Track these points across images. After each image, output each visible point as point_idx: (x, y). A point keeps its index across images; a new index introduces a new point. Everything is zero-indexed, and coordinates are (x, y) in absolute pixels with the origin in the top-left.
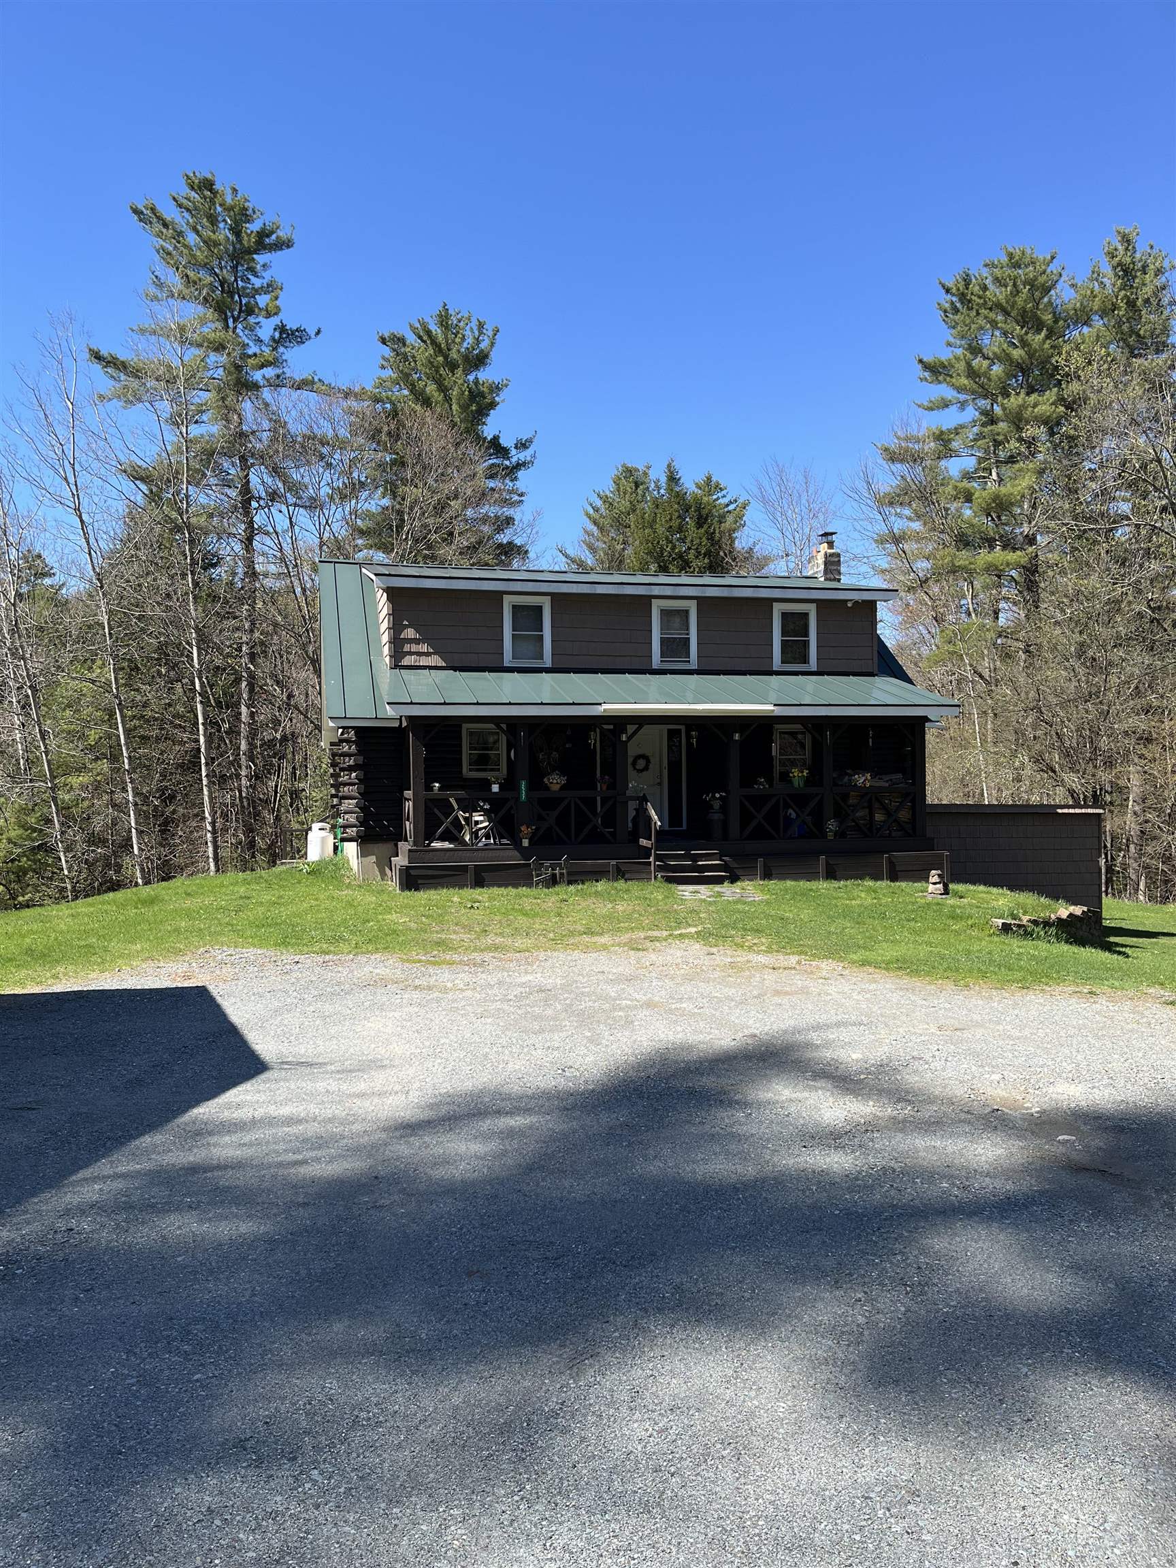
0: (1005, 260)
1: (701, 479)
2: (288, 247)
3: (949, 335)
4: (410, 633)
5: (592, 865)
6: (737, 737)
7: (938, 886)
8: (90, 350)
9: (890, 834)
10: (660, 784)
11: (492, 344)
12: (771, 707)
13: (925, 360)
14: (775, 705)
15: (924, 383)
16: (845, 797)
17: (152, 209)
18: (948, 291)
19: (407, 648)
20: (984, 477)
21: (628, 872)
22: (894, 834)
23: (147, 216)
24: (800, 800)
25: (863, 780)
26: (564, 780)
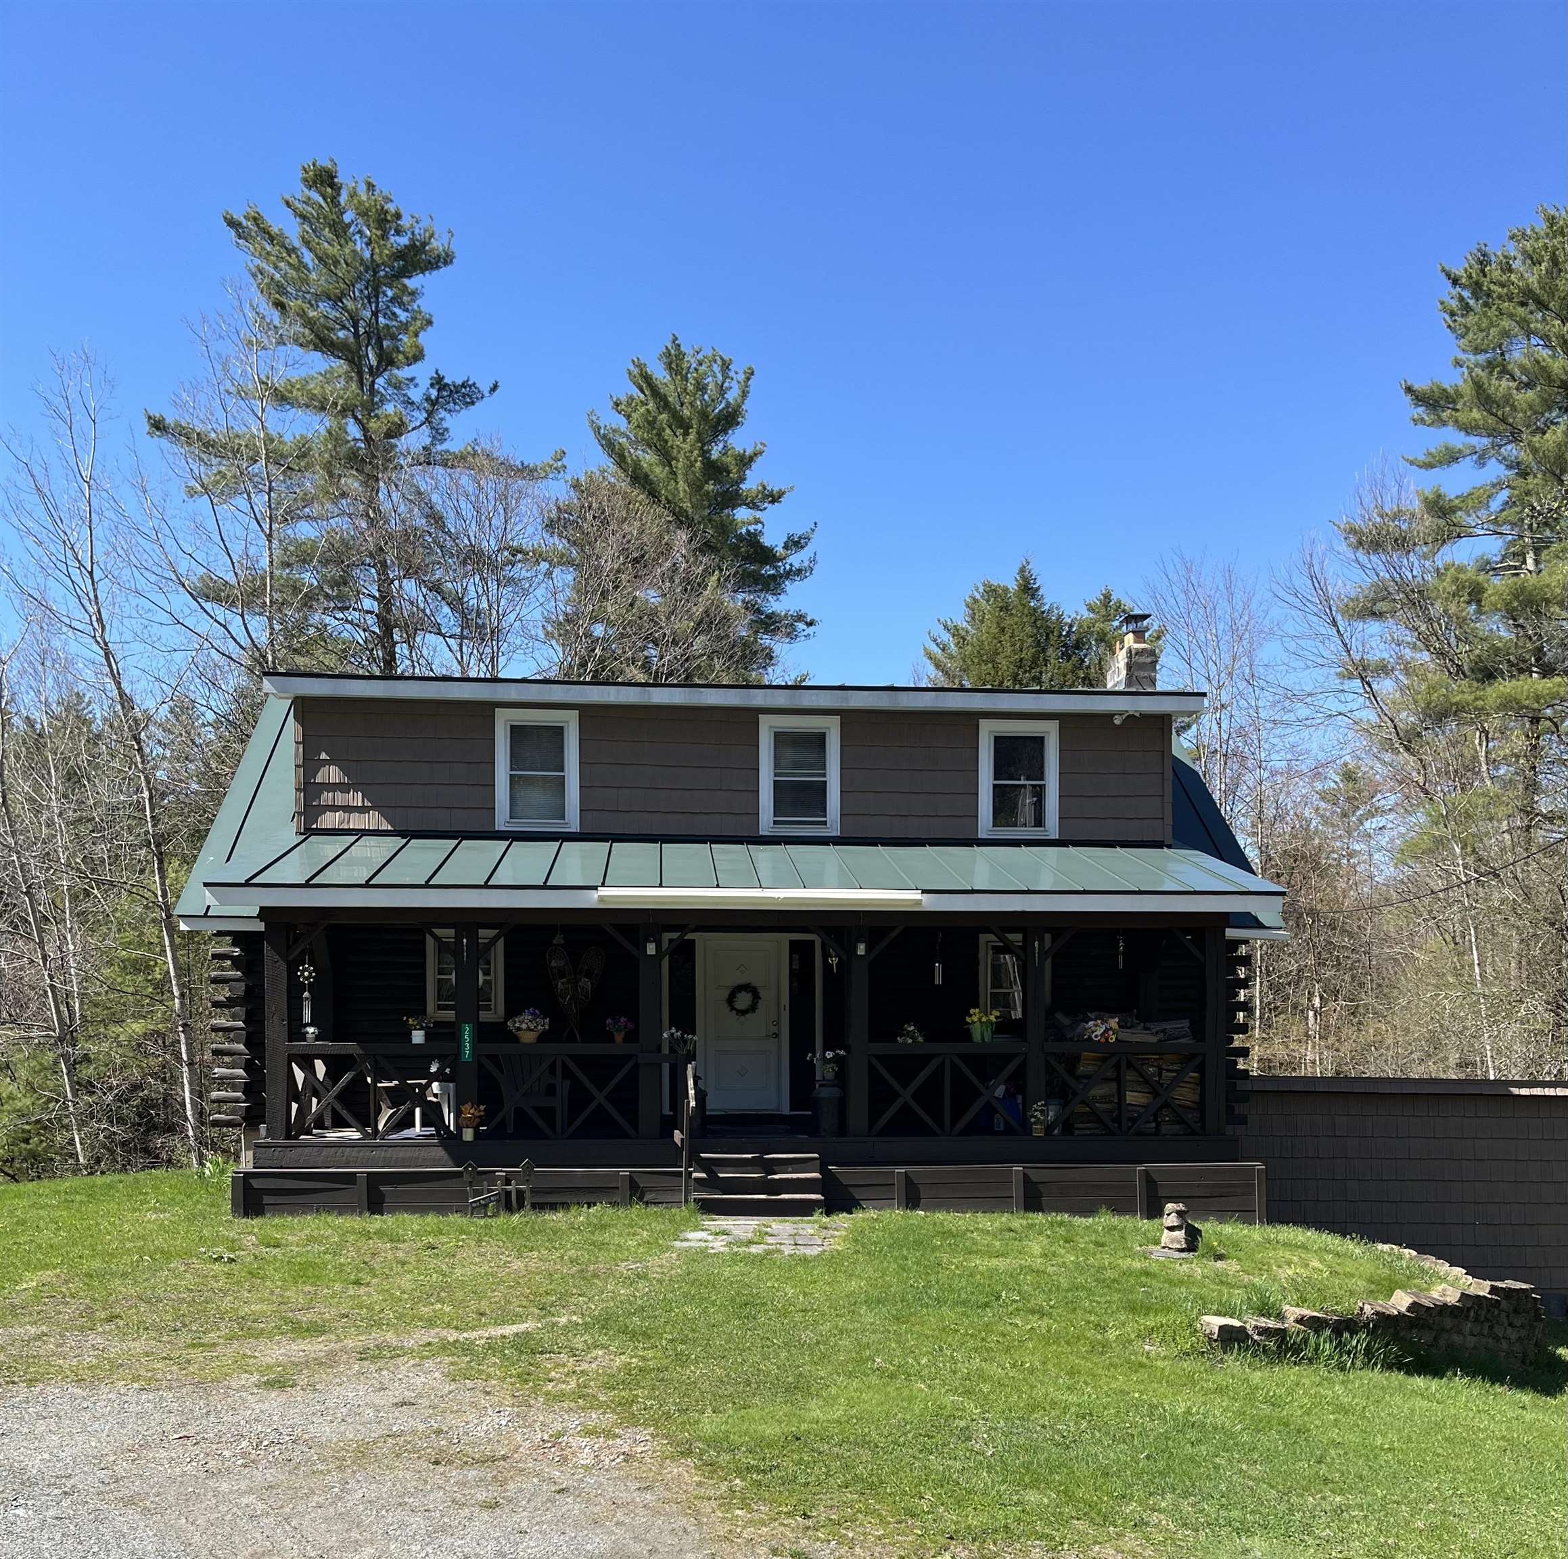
0: (1542, 227)
1: (1095, 597)
2: (446, 263)
3: (1453, 348)
4: (333, 774)
5: (584, 1176)
6: (861, 949)
7: (1177, 1233)
8: (150, 418)
9: (1157, 1128)
10: (776, 1035)
11: (744, 394)
12: (916, 895)
13: (1416, 387)
14: (924, 892)
15: (1420, 427)
16: (1072, 1062)
17: (255, 219)
18: (1455, 281)
19: (327, 798)
20: (1516, 568)
21: (651, 1189)
22: (1164, 1128)
25: (1101, 1029)
26: (544, 1024)
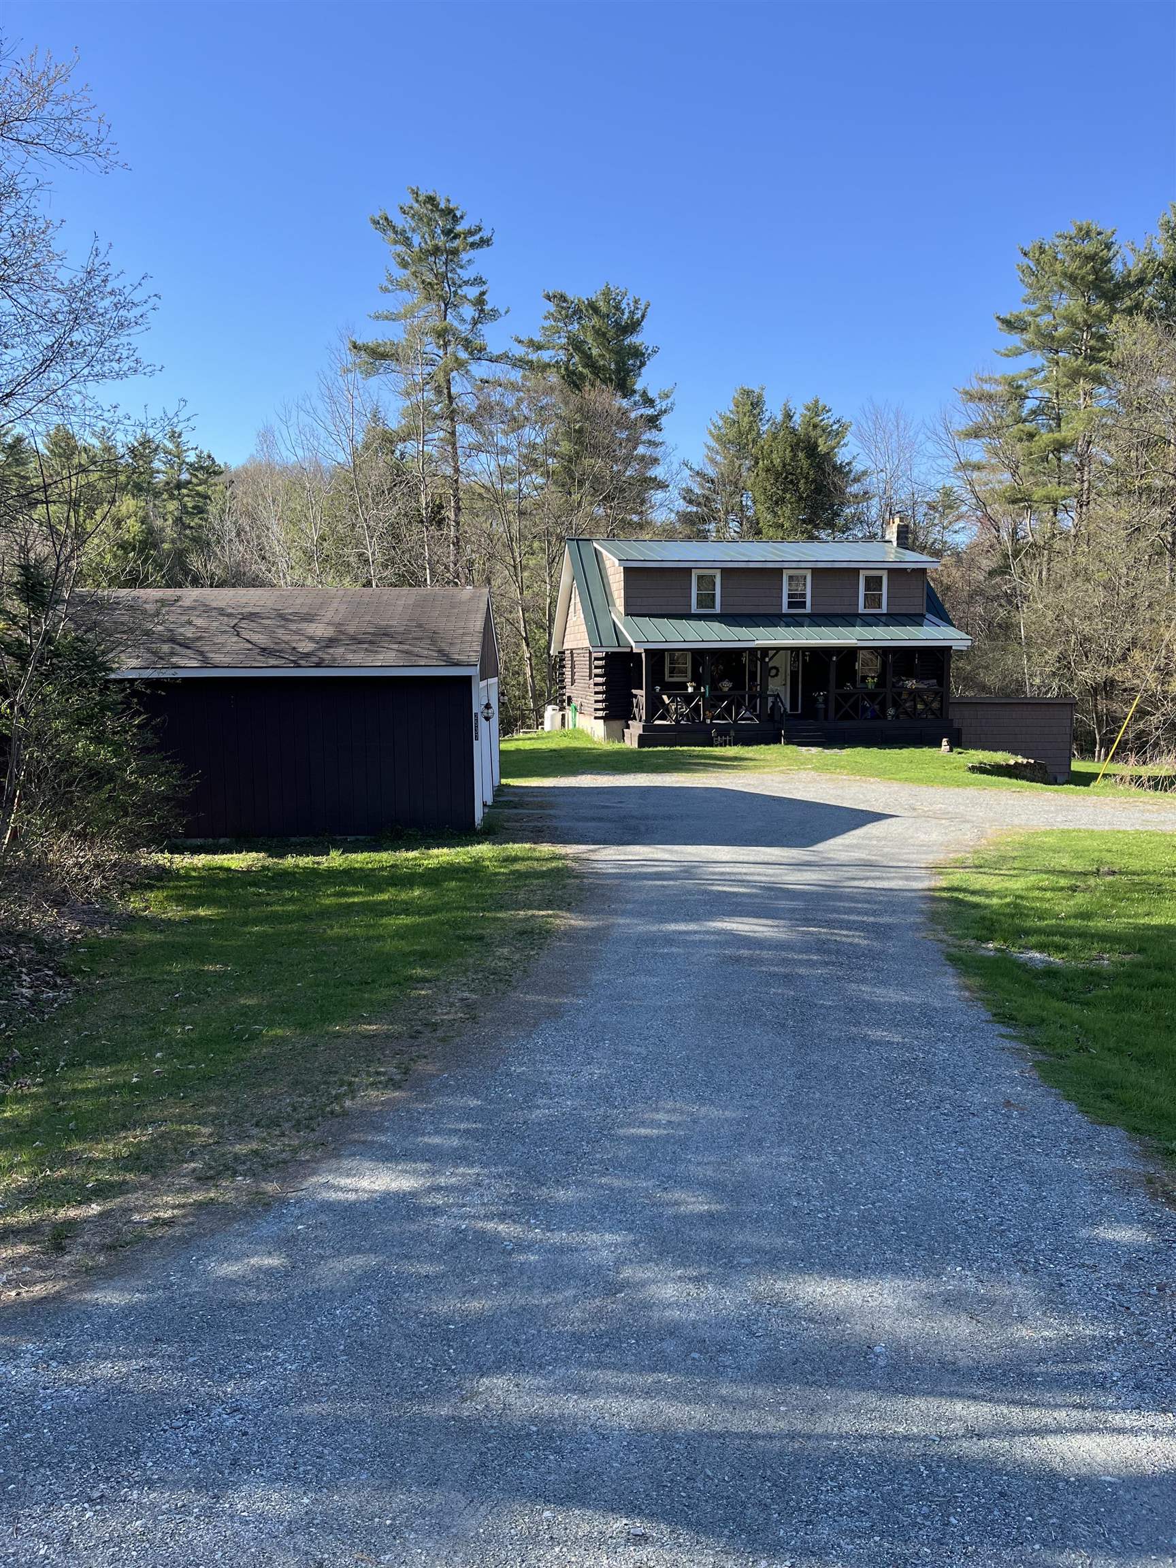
0: (1074, 232)
2: (488, 243)
3: (1025, 293)
4: (635, 593)
6: (834, 659)
7: (947, 747)
8: (350, 341)
9: (927, 717)
10: (784, 685)
11: (643, 316)
12: (855, 641)
13: (1001, 315)
14: (858, 640)
16: (900, 694)
17: (386, 219)
18: (1025, 254)
19: (634, 602)
22: (929, 717)
23: (384, 224)
24: (872, 696)
25: (911, 684)
26: (730, 685)
